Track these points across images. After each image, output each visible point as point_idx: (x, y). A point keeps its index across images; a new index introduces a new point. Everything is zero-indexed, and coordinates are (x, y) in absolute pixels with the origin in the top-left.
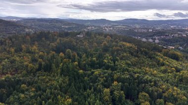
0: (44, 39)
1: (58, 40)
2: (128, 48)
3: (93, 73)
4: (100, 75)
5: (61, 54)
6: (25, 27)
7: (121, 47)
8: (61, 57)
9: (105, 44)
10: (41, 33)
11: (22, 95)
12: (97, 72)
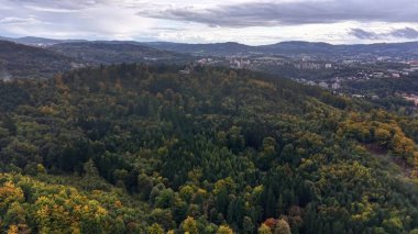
0: (129, 74)
1: (151, 77)
2: (262, 88)
3: (205, 118)
4: (214, 120)
5: (159, 95)
6: (70, 60)
7: (250, 87)
8: (159, 98)
9: (226, 83)
10: (124, 65)
11: (118, 137)
12: (210, 117)
